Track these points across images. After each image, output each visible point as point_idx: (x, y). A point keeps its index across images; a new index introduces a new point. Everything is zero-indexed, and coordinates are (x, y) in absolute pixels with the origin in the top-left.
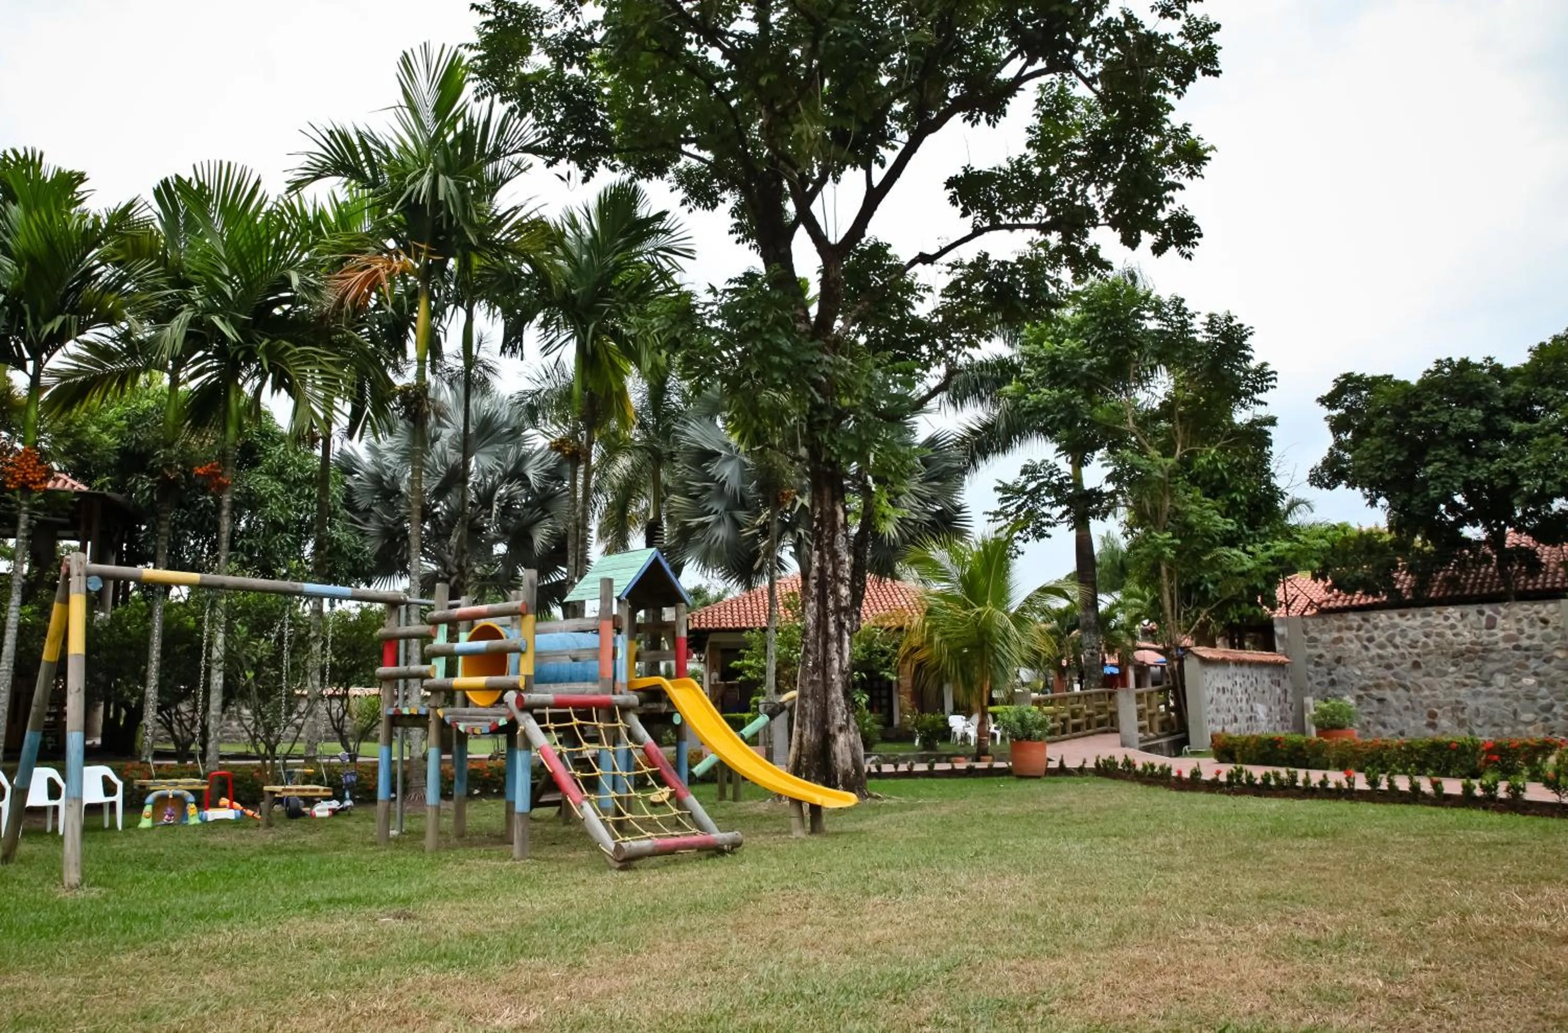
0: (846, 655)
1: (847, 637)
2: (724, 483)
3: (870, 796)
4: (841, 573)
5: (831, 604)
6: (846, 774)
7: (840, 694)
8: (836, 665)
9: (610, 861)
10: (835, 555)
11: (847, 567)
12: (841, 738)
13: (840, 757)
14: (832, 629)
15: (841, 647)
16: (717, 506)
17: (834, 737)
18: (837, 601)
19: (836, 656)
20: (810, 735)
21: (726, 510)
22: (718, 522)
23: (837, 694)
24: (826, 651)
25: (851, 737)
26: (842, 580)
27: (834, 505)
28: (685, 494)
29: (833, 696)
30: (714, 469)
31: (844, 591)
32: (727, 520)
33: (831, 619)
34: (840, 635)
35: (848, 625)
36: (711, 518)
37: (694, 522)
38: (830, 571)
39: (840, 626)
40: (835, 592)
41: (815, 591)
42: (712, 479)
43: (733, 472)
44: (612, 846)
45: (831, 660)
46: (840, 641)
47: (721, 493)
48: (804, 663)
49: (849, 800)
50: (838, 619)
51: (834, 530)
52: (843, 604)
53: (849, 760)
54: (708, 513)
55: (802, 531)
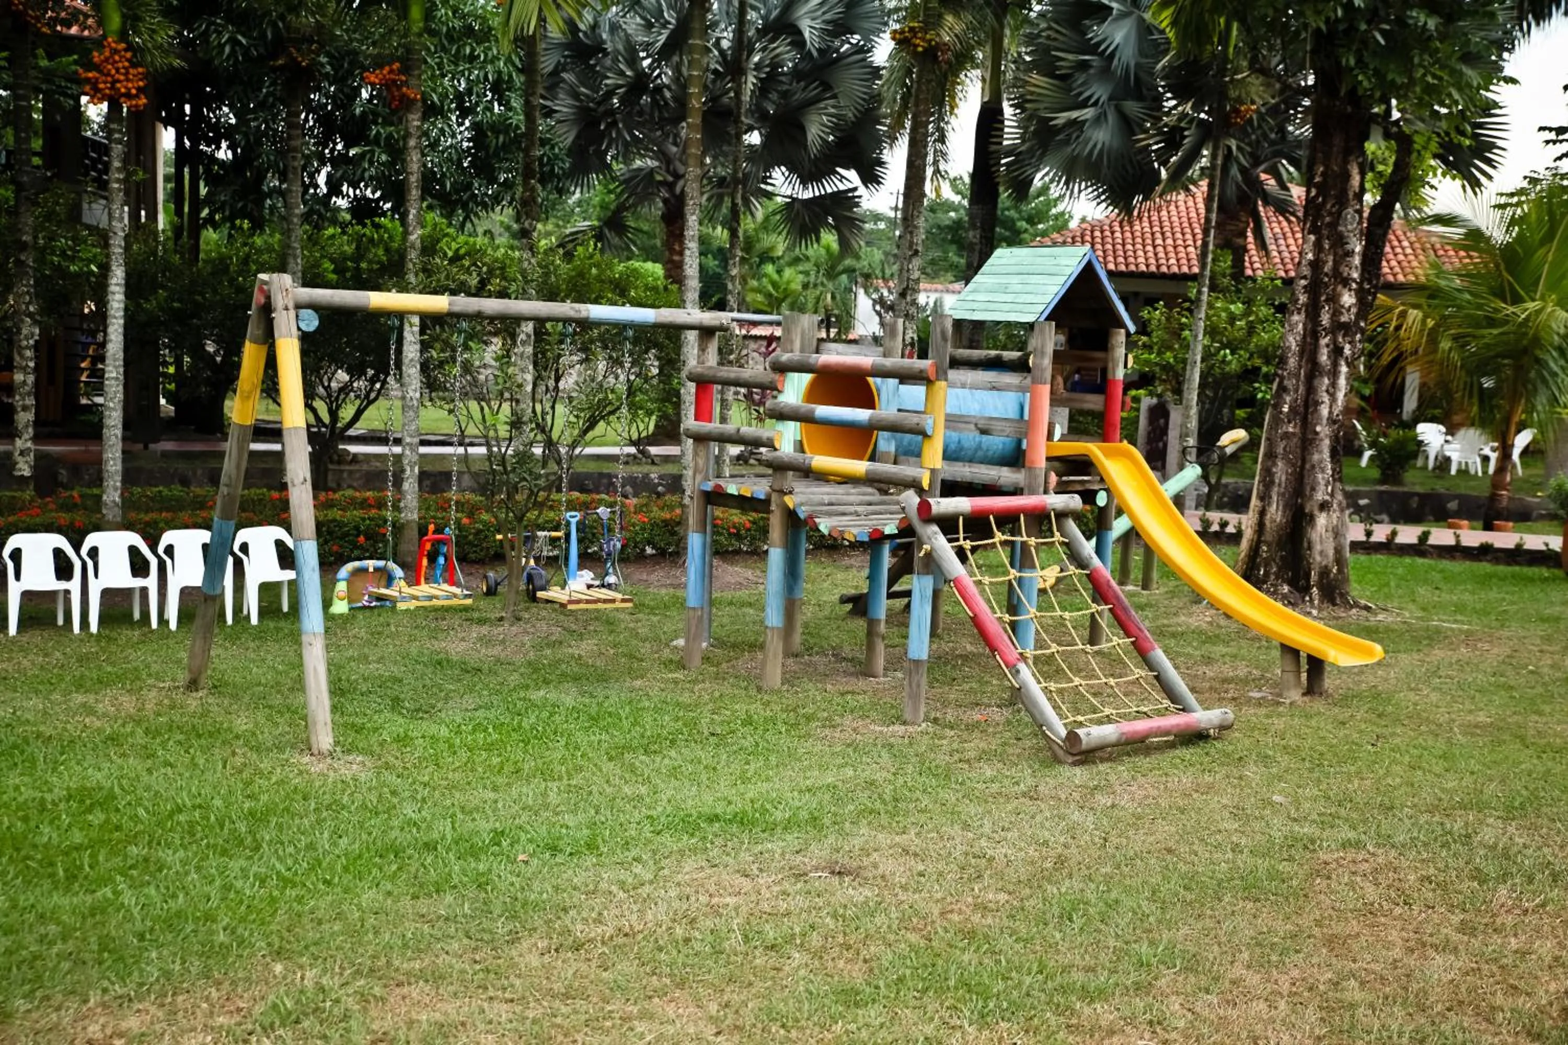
0: (1341, 396)
1: (1344, 369)
2: (1113, 54)
3: (1356, 605)
4: (1345, 271)
5: (1325, 319)
6: (1324, 572)
7: (1326, 455)
8: (1324, 411)
9: (1060, 753)
10: (1339, 241)
11: (1357, 260)
12: (1322, 520)
13: (1318, 547)
14: (1324, 357)
15: (1334, 384)
16: (1100, 91)
17: (1312, 519)
18: (1336, 313)
19: (1326, 398)
20: (1276, 513)
21: (1110, 99)
22: (1099, 120)
23: (1323, 454)
24: (1311, 389)
25: (1335, 516)
26: (1346, 282)
27: (1346, 162)
28: (1051, 75)
29: (1316, 457)
30: (1097, 32)
31: (1348, 299)
32: (1111, 117)
33: (1324, 341)
34: (1335, 365)
35: (1347, 351)
36: (1087, 113)
37: (1063, 117)
38: (1328, 267)
39: (1337, 352)
40: (1334, 299)
41: (1303, 298)
42: (1093, 49)
43: (1126, 38)
44: (1063, 733)
45: (1317, 404)
46: (1334, 374)
47: (1106, 71)
48: (1277, 406)
49: (1370, 653)
50: (1334, 341)
51: (1342, 202)
52: (1344, 319)
53: (1331, 553)
54: (1084, 105)
55: (1233, 144)
